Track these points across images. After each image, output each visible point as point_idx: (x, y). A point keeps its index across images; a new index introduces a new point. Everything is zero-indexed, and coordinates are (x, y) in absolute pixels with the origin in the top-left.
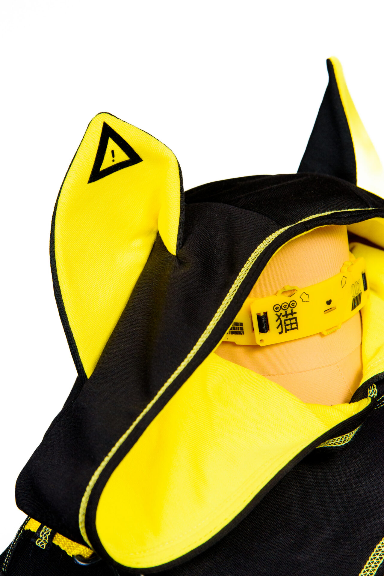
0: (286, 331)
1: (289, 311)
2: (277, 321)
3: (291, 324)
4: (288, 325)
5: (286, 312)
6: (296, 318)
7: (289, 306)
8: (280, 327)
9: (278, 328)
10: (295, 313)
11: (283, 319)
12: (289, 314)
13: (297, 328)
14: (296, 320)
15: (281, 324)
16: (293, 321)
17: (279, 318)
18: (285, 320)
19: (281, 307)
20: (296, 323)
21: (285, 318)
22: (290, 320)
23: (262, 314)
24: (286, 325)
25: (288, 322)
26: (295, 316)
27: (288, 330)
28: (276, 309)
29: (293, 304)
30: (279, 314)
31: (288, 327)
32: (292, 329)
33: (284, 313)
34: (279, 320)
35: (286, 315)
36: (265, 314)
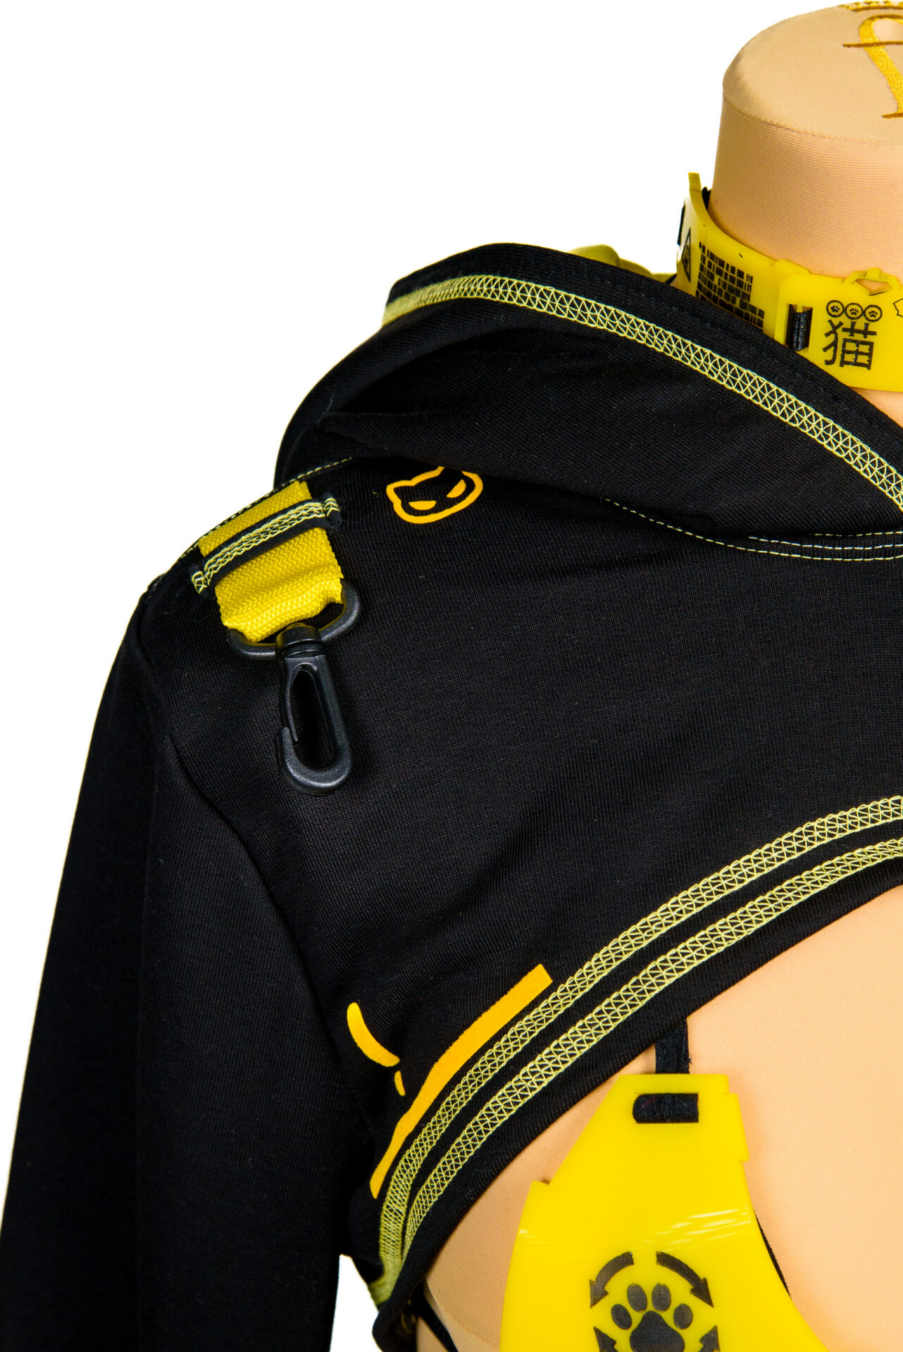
0: (843, 363)
1: (860, 324)
2: (827, 335)
3: (857, 353)
4: (849, 352)
5: (853, 324)
6: (871, 345)
7: (864, 313)
8: (831, 350)
9: (825, 349)
10: (874, 333)
11: (842, 335)
12: (859, 331)
13: (868, 366)
14: (871, 349)
15: (834, 344)
16: (865, 348)
17: (834, 331)
18: (845, 341)
19: (845, 310)
20: (870, 355)
21: (847, 335)
22: (858, 343)
23: (799, 310)
24: (845, 352)
25: (851, 347)
26: (870, 338)
27: (848, 363)
28: (834, 309)
29: (873, 314)
30: (836, 321)
31: (849, 358)
32: (856, 364)
33: (847, 324)
34: (833, 336)
35: (852, 331)
36: (809, 313)
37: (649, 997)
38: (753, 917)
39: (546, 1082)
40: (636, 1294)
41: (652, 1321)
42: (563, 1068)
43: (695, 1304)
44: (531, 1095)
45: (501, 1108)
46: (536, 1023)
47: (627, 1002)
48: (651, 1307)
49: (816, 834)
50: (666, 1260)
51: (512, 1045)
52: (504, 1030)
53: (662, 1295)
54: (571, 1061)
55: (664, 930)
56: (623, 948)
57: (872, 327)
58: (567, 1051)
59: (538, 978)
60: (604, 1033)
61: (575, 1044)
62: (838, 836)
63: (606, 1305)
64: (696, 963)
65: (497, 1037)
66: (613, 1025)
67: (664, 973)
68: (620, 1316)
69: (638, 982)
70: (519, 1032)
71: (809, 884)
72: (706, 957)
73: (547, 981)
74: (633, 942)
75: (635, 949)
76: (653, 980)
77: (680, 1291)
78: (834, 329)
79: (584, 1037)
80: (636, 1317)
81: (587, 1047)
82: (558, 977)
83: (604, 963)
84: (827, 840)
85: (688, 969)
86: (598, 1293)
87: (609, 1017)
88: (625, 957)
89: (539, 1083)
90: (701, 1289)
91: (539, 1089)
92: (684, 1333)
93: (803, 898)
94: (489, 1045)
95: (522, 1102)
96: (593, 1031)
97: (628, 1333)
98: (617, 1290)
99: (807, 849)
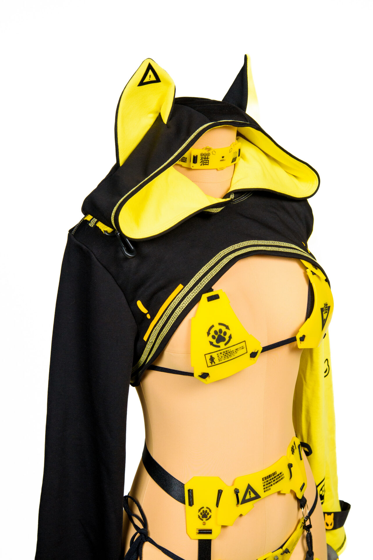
0: (204, 165)
1: (206, 157)
2: (201, 160)
3: (206, 162)
4: (205, 162)
5: (205, 157)
6: (208, 160)
7: (207, 155)
8: (201, 163)
9: (200, 163)
10: (209, 158)
11: (203, 159)
12: (206, 158)
13: (208, 165)
14: (208, 161)
15: (202, 161)
16: (207, 161)
17: (202, 159)
18: (204, 160)
19: (204, 155)
20: (208, 162)
21: (204, 159)
22: (206, 160)
23: (195, 156)
24: (204, 162)
25: (205, 161)
26: (208, 159)
27: (205, 165)
28: (202, 155)
29: (208, 155)
30: (202, 157)
31: (205, 164)
32: (206, 164)
33: (204, 157)
34: (202, 160)
35: (205, 158)
36: (197, 156)
37: (204, 285)
38: (217, 269)
39: (187, 305)
40: (216, 332)
41: (220, 336)
42: (189, 301)
43: (227, 331)
44: (184, 308)
45: (178, 312)
46: (182, 295)
47: (199, 287)
48: (219, 334)
49: (222, 254)
50: (220, 324)
51: (178, 300)
52: (175, 297)
53: (221, 331)
54: (191, 300)
55: (203, 273)
56: (196, 278)
57: (208, 157)
58: (190, 298)
59: (180, 286)
60: (196, 293)
61: (191, 297)
62: (225, 254)
63: (210, 336)
64: (211, 278)
65: (174, 299)
66: (198, 292)
67: (205, 281)
68: (213, 337)
69: (201, 283)
70: (179, 297)
71: (224, 262)
72: (212, 277)
73: (183, 287)
74: (198, 276)
75: (199, 278)
76: (204, 282)
77: (224, 329)
78: (202, 158)
79: (192, 295)
80: (216, 336)
81: (194, 297)
82: (185, 285)
83: (193, 281)
84: (224, 255)
85: (209, 279)
86: (208, 334)
87: (197, 290)
88: (197, 279)
89: (185, 305)
90: (227, 327)
91: (185, 306)
92: (226, 337)
93: (224, 265)
94: (173, 301)
95: (183, 309)
96: (194, 293)
97: (215, 340)
98: (212, 333)
99: (221, 257)
